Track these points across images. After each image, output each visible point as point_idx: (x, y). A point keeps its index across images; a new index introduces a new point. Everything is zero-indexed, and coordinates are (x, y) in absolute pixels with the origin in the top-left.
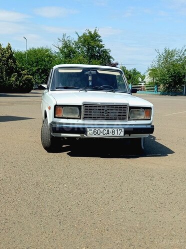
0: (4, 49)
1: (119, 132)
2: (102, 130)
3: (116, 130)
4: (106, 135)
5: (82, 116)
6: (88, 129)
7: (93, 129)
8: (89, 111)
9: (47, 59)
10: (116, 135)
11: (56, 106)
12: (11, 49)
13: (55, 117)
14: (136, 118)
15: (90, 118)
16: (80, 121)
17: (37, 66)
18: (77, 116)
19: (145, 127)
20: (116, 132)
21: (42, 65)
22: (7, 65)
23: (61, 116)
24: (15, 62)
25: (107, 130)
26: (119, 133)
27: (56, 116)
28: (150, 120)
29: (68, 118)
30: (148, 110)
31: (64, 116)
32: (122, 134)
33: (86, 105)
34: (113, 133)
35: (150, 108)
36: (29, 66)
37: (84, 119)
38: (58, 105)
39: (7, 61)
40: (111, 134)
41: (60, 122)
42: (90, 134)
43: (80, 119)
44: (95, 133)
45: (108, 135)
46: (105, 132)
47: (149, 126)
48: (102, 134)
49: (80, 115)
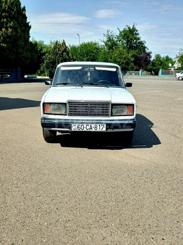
0: (60, 44)
1: (101, 127)
2: (85, 125)
3: (98, 125)
4: (89, 130)
5: (68, 112)
6: (72, 125)
7: (77, 125)
8: (75, 108)
10: (98, 130)
11: (44, 103)
12: (65, 44)
13: (44, 113)
14: (119, 114)
15: (75, 115)
16: (67, 117)
17: (87, 56)
18: (63, 112)
19: (127, 122)
20: (98, 127)
21: (91, 55)
22: (63, 56)
23: (49, 113)
24: (68, 55)
25: (90, 125)
26: (101, 129)
28: (133, 115)
29: (55, 114)
30: (131, 106)
31: (52, 112)
32: (104, 129)
33: (70, 103)
34: (96, 128)
35: (133, 105)
36: (82, 57)
37: (70, 115)
38: (46, 103)
39: (62, 54)
40: (93, 130)
41: (48, 117)
42: (74, 128)
43: (66, 115)
44: (79, 128)
45: (91, 130)
46: (88, 127)
47: (131, 122)
48: (85, 130)
49: (66, 112)
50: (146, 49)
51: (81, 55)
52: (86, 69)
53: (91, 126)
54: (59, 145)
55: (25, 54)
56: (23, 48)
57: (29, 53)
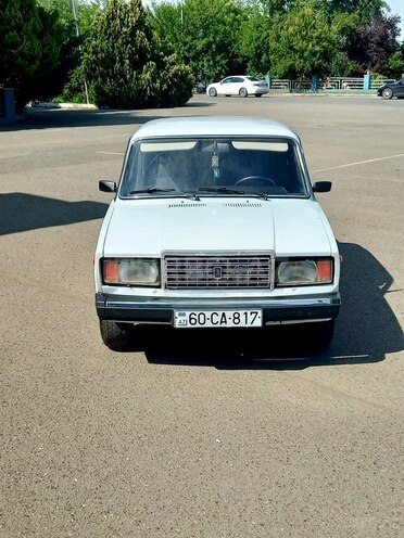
0: (126, 6)
1: (250, 318)
2: (208, 314)
3: (242, 313)
4: (218, 325)
5: (164, 280)
6: (177, 314)
7: (188, 313)
8: (180, 269)
9: (228, 18)
10: (242, 324)
11: (103, 260)
12: (140, 5)
13: (104, 284)
14: (295, 282)
15: (182, 287)
16: (160, 293)
18: (152, 280)
19: (314, 302)
20: (242, 317)
21: (216, 32)
22: (133, 43)
23: (116, 282)
24: (149, 36)
25: (220, 313)
26: (249, 321)
27: (106, 281)
28: (331, 283)
29: (132, 286)
31: (124, 281)
32: (258, 322)
33: (170, 257)
34: (236, 316)
35: (330, 259)
36: (189, 38)
37: (169, 287)
38: (108, 259)
39: (133, 34)
40: (230, 324)
41: (115, 293)
42: (181, 321)
43: (159, 287)
44: (193, 321)
45: (224, 325)
46: (217, 319)
47: (327, 301)
48: (209, 324)
49: (159, 279)
50: (383, 9)
51: (188, 33)
52: (209, 148)
53: (224, 315)
54: (141, 355)
55: (25, 45)
56: (19, 28)
57: (37, 42)
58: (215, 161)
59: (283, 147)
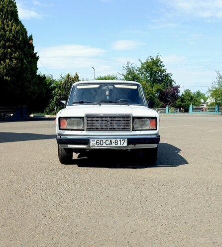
0: (72, 78)
1: (122, 142)
2: (104, 141)
3: (118, 140)
4: (109, 145)
5: (86, 128)
6: (91, 140)
7: (96, 140)
8: (92, 122)
10: (119, 145)
11: (60, 118)
13: (60, 129)
14: (141, 129)
16: (84, 133)
18: (81, 127)
19: (150, 137)
20: (119, 142)
23: (65, 128)
25: (109, 140)
26: (122, 143)
27: (61, 128)
28: (156, 129)
29: (72, 130)
30: (154, 120)
31: (68, 128)
32: (126, 144)
33: (88, 116)
34: (116, 144)
35: (155, 118)
37: (89, 130)
38: (62, 118)
40: (114, 145)
41: (65, 133)
42: (93, 145)
43: (84, 130)
44: (98, 144)
45: (111, 145)
46: (108, 143)
47: (154, 136)
48: (104, 145)
49: (84, 127)
50: (173, 83)
52: (105, 88)
53: (111, 141)
55: (32, 88)
57: (36, 87)
58: (107, 93)
59: (135, 87)
